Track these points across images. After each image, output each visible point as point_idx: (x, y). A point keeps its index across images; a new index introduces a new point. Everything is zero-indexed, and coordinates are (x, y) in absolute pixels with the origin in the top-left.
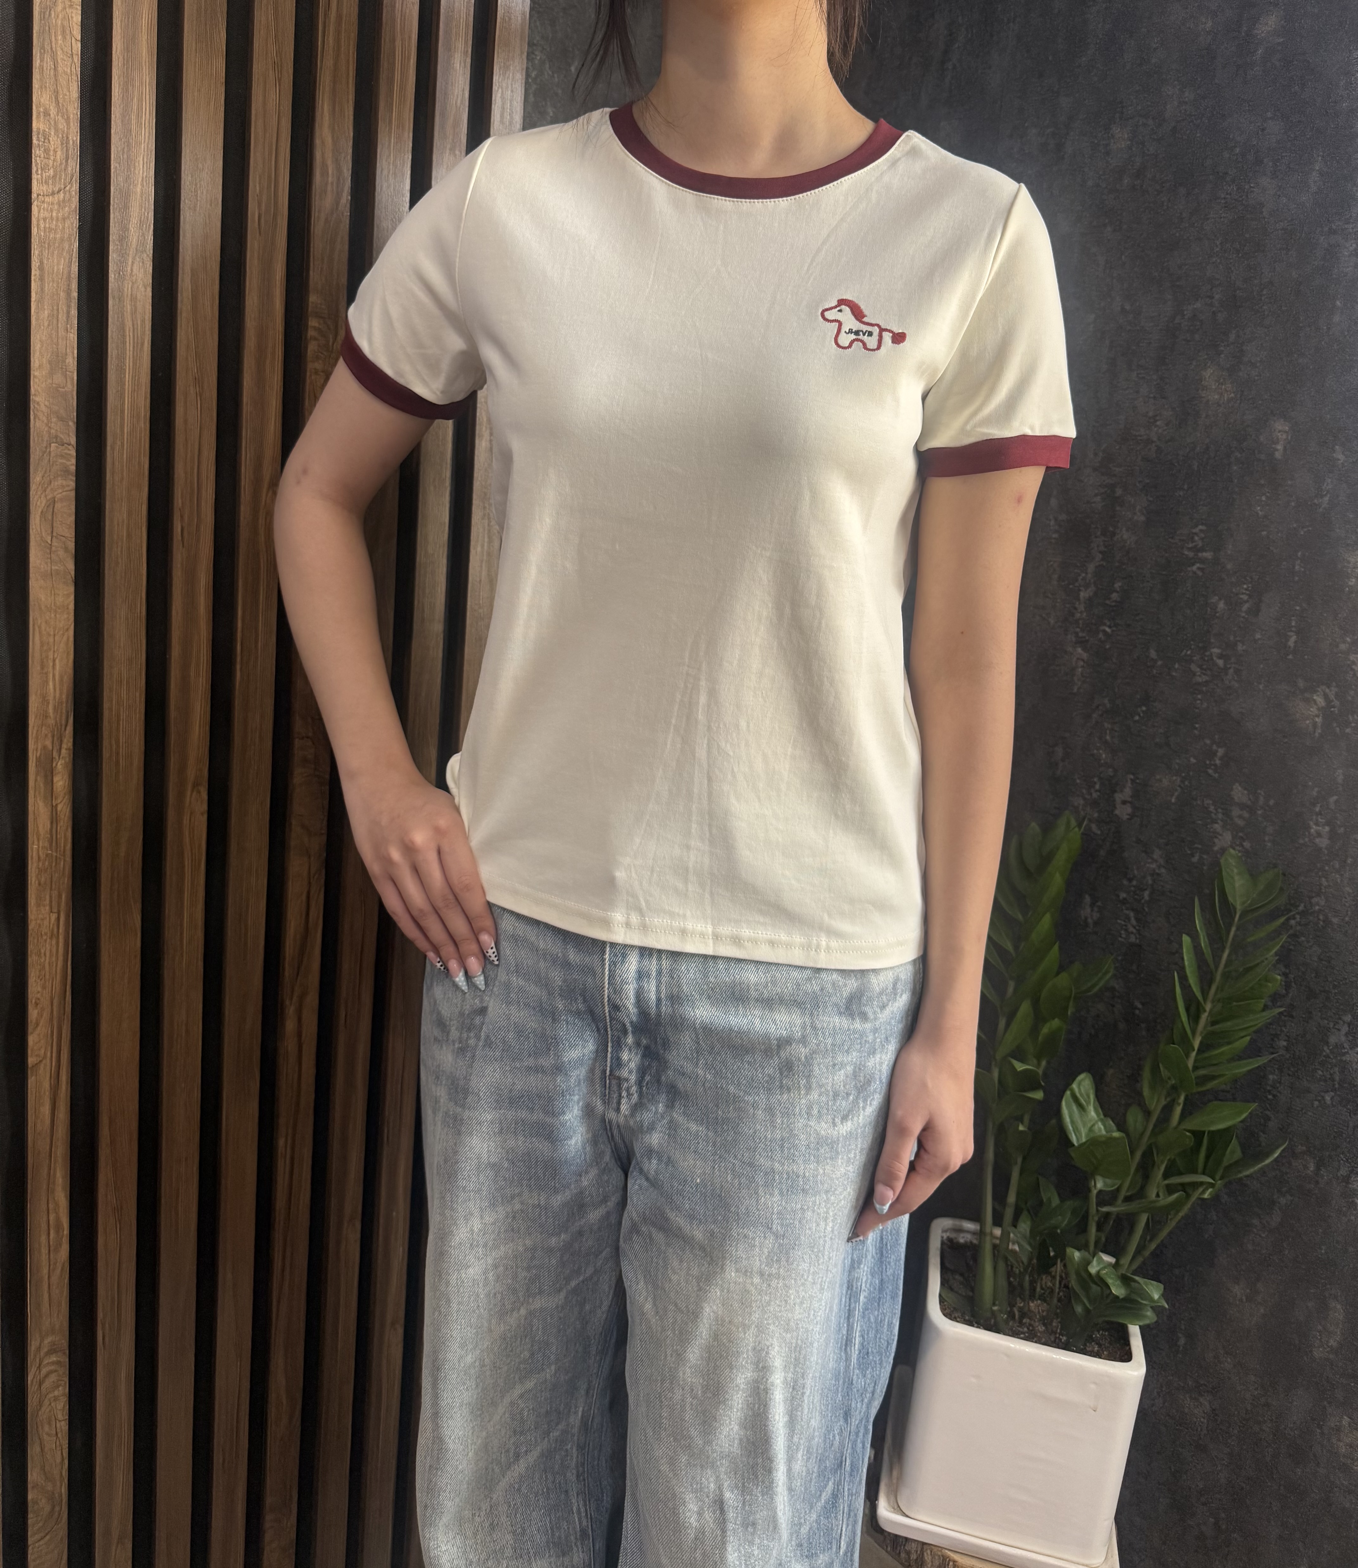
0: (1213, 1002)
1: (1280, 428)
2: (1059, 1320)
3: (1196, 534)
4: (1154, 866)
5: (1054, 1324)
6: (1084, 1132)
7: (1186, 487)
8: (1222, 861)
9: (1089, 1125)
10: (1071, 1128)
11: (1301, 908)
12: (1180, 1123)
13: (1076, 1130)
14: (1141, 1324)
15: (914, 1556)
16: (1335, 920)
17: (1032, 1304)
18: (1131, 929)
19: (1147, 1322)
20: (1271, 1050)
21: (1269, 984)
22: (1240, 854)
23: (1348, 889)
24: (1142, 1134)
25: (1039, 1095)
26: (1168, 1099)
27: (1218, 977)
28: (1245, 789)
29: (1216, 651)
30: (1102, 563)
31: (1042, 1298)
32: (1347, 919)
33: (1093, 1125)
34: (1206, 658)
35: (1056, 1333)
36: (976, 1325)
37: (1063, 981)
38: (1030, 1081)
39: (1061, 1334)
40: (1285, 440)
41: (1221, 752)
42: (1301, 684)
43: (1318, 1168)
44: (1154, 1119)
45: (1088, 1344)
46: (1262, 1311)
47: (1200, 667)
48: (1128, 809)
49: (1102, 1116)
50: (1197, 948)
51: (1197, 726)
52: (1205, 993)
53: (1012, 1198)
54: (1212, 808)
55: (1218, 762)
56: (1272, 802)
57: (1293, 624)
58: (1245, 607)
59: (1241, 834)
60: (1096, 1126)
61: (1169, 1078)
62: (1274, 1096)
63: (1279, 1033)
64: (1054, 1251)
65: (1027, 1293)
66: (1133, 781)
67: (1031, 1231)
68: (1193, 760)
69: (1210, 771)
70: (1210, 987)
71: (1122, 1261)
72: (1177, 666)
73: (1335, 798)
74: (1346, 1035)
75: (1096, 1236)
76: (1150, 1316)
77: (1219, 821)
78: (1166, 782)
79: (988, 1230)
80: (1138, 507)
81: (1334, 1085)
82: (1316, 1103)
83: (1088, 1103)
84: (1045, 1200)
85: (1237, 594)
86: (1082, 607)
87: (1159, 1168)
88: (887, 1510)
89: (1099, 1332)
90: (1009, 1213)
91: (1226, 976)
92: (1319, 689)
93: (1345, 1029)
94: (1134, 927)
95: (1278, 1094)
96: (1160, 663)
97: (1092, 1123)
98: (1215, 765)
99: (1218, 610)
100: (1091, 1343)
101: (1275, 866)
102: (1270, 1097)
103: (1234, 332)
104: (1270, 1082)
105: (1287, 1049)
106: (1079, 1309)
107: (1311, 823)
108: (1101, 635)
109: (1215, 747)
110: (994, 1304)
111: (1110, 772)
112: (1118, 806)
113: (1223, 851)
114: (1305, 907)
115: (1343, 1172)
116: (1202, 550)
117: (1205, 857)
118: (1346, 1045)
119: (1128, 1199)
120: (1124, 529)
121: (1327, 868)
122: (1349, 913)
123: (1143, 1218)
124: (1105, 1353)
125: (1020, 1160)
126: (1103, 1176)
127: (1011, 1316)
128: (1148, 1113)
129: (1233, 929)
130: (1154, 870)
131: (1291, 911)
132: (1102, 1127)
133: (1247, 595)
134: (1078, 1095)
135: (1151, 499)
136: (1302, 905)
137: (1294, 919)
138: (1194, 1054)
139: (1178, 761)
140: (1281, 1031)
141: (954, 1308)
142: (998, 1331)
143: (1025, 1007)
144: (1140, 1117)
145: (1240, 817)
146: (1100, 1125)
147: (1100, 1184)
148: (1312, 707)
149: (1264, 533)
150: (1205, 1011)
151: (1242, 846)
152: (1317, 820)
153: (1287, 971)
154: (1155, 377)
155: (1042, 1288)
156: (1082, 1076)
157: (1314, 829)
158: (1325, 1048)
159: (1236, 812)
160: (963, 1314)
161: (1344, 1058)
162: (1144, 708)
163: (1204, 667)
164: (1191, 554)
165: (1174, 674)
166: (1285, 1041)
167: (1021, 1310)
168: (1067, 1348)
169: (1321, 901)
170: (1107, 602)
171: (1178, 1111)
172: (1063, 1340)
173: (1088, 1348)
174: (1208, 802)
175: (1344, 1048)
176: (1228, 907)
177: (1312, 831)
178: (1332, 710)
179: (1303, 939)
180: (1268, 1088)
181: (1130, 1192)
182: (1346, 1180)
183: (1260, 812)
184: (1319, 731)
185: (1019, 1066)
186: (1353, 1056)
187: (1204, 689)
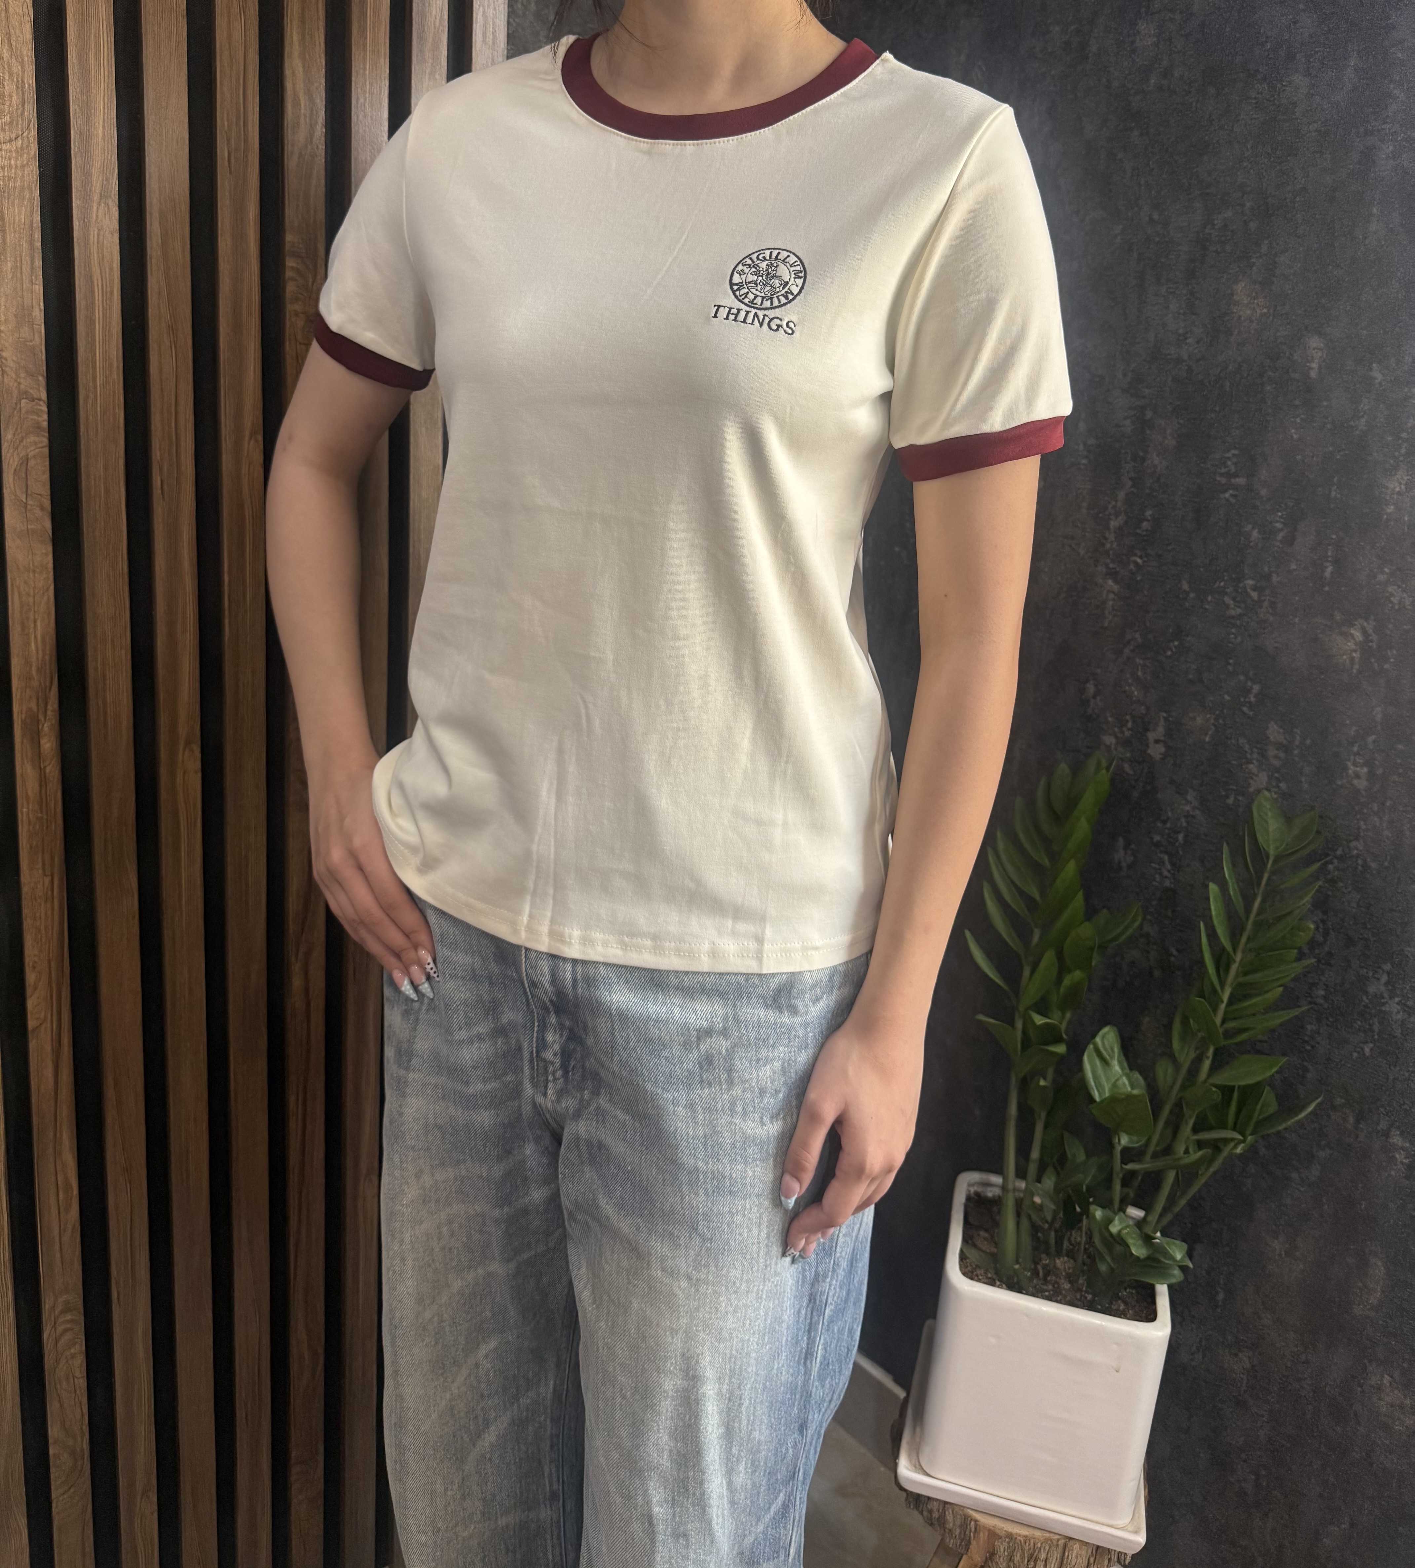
0: (1244, 952)
1: (1314, 345)
2: (1084, 1277)
3: (1229, 458)
4: (1188, 808)
5: (1081, 1281)
6: (1107, 1088)
7: (1217, 409)
8: (1256, 803)
9: (1113, 1080)
10: (1092, 1083)
11: (1339, 852)
12: (1209, 1076)
13: (1099, 1086)
14: (1168, 1283)
15: (936, 1515)
16: (1373, 865)
17: (1058, 1261)
18: (1166, 873)
19: (1174, 1281)
20: (1309, 999)
21: (1302, 934)
22: (1275, 797)
23: (1386, 833)
24: (1171, 1087)
25: (1061, 1049)
26: (1198, 1052)
27: (1249, 926)
28: (1281, 727)
29: (1251, 582)
30: (1132, 489)
31: (1071, 1254)
32: (1386, 864)
33: (1117, 1080)
34: (1240, 591)
35: (1081, 1291)
36: (998, 1283)
37: (1086, 931)
38: (1052, 1035)
39: (1086, 1292)
40: (1320, 357)
41: (1256, 688)
42: (1338, 616)
43: (1358, 1121)
44: (1183, 1072)
45: (1114, 1303)
46: (1301, 1266)
47: (1234, 599)
48: (1161, 749)
49: (1127, 1071)
50: (1226, 897)
51: (1231, 661)
52: (1234, 943)
53: (1035, 1154)
54: (1247, 748)
55: (1253, 699)
56: (1308, 742)
57: (1329, 554)
58: (1280, 536)
59: (1276, 775)
60: (1120, 1082)
61: (1198, 1032)
62: (1312, 1047)
63: (1316, 981)
64: (1080, 1207)
65: (1053, 1249)
66: (1166, 719)
67: (1056, 1186)
68: (1227, 697)
69: (1245, 709)
70: (1240, 937)
71: (1150, 1219)
72: (1210, 598)
73: (1373, 737)
74: (1387, 984)
75: (1121, 1193)
76: (1177, 1275)
77: (1255, 762)
78: (1199, 720)
79: (1010, 1186)
80: (1168, 431)
81: (1374, 1036)
82: (1355, 1055)
83: (1112, 1057)
84: (1069, 1156)
85: (1271, 522)
86: (1112, 537)
87: (1187, 1123)
88: (908, 1469)
89: (1125, 1289)
90: (1032, 1169)
91: (1259, 925)
92: (1356, 623)
93: (1384, 978)
94: (1169, 871)
95: (1317, 1046)
96: (1192, 595)
97: (1116, 1078)
98: (1250, 702)
99: (1252, 539)
100: (1117, 1303)
101: (1313, 808)
102: (1309, 1048)
103: (1266, 242)
104: (1308, 1033)
105: (1325, 998)
106: (1103, 1268)
107: (1349, 764)
108: (1132, 566)
109: (1249, 683)
110: (1017, 1262)
111: (1143, 709)
112: (1150, 746)
113: (1259, 791)
114: (1343, 851)
115: (1383, 1125)
116: (1235, 475)
118: (1386, 995)
119: (1155, 1156)
120: (1155, 454)
121: (1365, 811)
122: (1388, 858)
123: (1171, 1176)
124: (1130, 1312)
125: (1043, 1115)
126: (1128, 1133)
127: (1036, 1273)
128: (1177, 1066)
129: (1266, 876)
130: (1188, 812)
131: (1327, 855)
132: (1127, 1082)
133: (1282, 523)
134: (1102, 1049)
135: (1182, 422)
136: (1340, 849)
137: (1332, 863)
138: (1223, 1007)
139: (1212, 699)
140: (1320, 979)
141: (977, 1266)
142: (1019, 1290)
143: (1049, 957)
144: (1170, 1070)
145: (1276, 757)
146: (1125, 1080)
147: (1124, 1140)
148: (1350, 642)
149: (1299, 457)
150: (1235, 962)
151: (1278, 787)
152: (1355, 760)
153: (1325, 917)
154: (1185, 292)
155: (1069, 1244)
156: (1106, 1029)
157: (1352, 769)
158: (1365, 998)
159: (1271, 752)
160: (985, 1273)
161: (1384, 1009)
162: (1176, 643)
163: (1238, 599)
164: (1224, 480)
165: (1207, 607)
166: (1323, 990)
167: (1045, 1267)
168: (1091, 1307)
169: (1360, 845)
170: (1138, 531)
171: (1207, 1064)
172: (1088, 1298)
173: (1114, 1307)
174: (1242, 741)
175: (1383, 998)
176: (1260, 855)
177: (1350, 771)
178: (1370, 644)
179: (1341, 884)
180: (1306, 1038)
181: (1158, 1148)
182: (1386, 1134)
183: (1296, 752)
184: (1357, 666)
185: (1039, 1020)
186: (1393, 1006)
187: (1238, 622)
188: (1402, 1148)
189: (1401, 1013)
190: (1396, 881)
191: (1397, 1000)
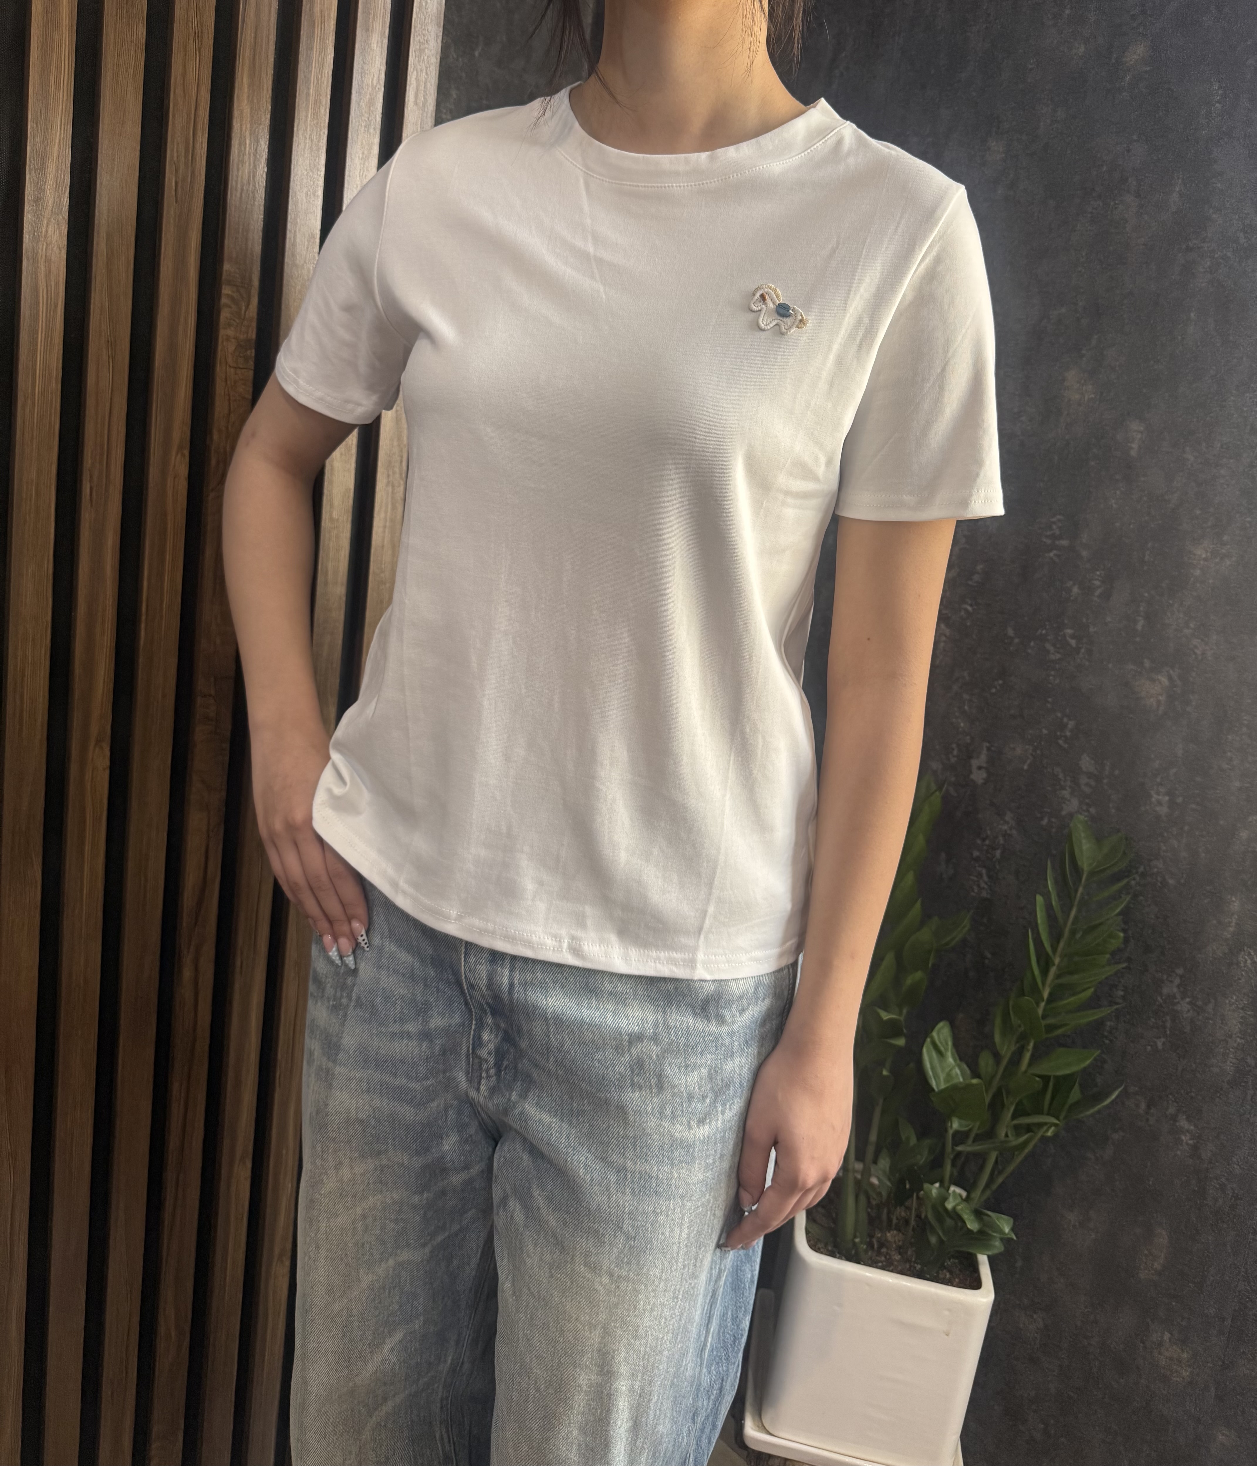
0: (1061, 956)
1: (1135, 428)
2: (914, 1249)
3: (1053, 523)
4: (1005, 827)
5: (909, 1253)
6: (942, 1078)
7: (1046, 479)
8: (1072, 825)
9: (947, 1070)
10: (931, 1074)
11: (1141, 869)
12: (1029, 1068)
13: (936, 1075)
14: (990, 1253)
16: (1171, 882)
17: (888, 1235)
18: (983, 885)
19: (995, 1251)
21: (1113, 941)
22: (1086, 819)
23: (1184, 854)
24: (993, 1077)
25: (901, 1042)
26: (1018, 1045)
27: (1066, 934)
28: (1092, 759)
29: (1069, 631)
30: (965, 546)
31: (898, 1229)
32: (1182, 881)
33: (951, 1070)
34: (1060, 638)
35: (910, 1261)
36: (837, 1255)
37: (925, 935)
38: (893, 1029)
39: (915, 1262)
40: (1140, 439)
41: (1071, 724)
42: (1147, 664)
43: (1148, 1107)
44: (1005, 1062)
45: (939, 1271)
46: (1093, 1236)
47: (1054, 645)
48: (983, 774)
49: (958, 1061)
50: (1049, 907)
51: (1050, 700)
52: (1054, 949)
53: (873, 1137)
54: (1061, 776)
55: (1068, 734)
57: (1141, 609)
58: (1098, 592)
59: (1087, 801)
60: (954, 1072)
61: (1020, 1026)
62: (1111, 1041)
63: (1117, 984)
64: (910, 1183)
65: (884, 1224)
66: (988, 749)
67: (890, 1168)
68: (1045, 731)
69: (1061, 742)
70: (1058, 942)
71: (973, 1195)
72: (1032, 644)
73: (1174, 770)
74: (1178, 986)
75: (949, 1171)
76: (998, 1247)
77: (1067, 788)
78: (1018, 751)
79: (850, 1167)
81: (1166, 1032)
82: (1149, 1048)
83: (946, 1049)
84: (903, 1138)
85: (1090, 580)
87: (1008, 1109)
88: (752, 1429)
89: (950, 1259)
90: (871, 1150)
91: (1073, 932)
92: (1163, 671)
93: (1177, 981)
94: (986, 883)
95: (1115, 1040)
96: (1017, 641)
97: (949, 1069)
98: (1065, 737)
99: (1073, 594)
100: (942, 1270)
101: (1119, 831)
102: (1108, 1043)
103: (1096, 337)
104: (1108, 1028)
105: (1124, 998)
106: (933, 1240)
107: (1152, 792)
108: (963, 613)
109: (1065, 720)
110: (855, 1236)
111: (968, 739)
112: (973, 771)
113: (1071, 816)
114: (1145, 868)
115: (1171, 1110)
116: (1059, 538)
117: (1053, 820)
118: (1178, 996)
119: (978, 1139)
121: (1165, 834)
122: (1184, 876)
123: (993, 1156)
124: (957, 1280)
125: (881, 1101)
126: (958, 1118)
127: (871, 1246)
128: (998, 1058)
129: (1081, 890)
130: (1006, 831)
131: (1131, 872)
132: (959, 1073)
133: (1100, 581)
134: (937, 1042)
136: (1142, 867)
137: (1134, 879)
138: (1043, 1004)
139: (1030, 732)
140: (1120, 982)
141: (819, 1239)
142: (858, 1262)
143: (890, 959)
144: (991, 1061)
145: (1087, 784)
146: (957, 1071)
147: (955, 1125)
148: (1157, 687)
149: (1117, 525)
150: (1054, 965)
151: (1088, 811)
152: (1157, 789)
153: (1127, 928)
155: (897, 1219)
156: (941, 1024)
157: (1155, 797)
158: (1159, 999)
159: (1083, 780)
160: (826, 1245)
161: (1175, 1008)
162: (1001, 682)
163: (1058, 646)
164: (1048, 542)
165: (1029, 651)
166: (1122, 990)
167: (879, 1240)
168: (920, 1275)
169: (1160, 864)
170: (970, 583)
171: (1027, 1056)
172: (917, 1268)
173: (941, 1276)
174: (1057, 770)
175: (1176, 998)
176: (1077, 870)
177: (1153, 799)
178: (1175, 689)
179: (1141, 898)
180: (1106, 1034)
181: (979, 1132)
182: (1174, 1118)
183: (1105, 781)
184: (1162, 708)
185: (885, 1016)
186: (1184, 1007)
187: (1057, 666)
188: (1188, 1131)
189: (1191, 1012)
190: (1190, 896)
191: (1188, 1000)
